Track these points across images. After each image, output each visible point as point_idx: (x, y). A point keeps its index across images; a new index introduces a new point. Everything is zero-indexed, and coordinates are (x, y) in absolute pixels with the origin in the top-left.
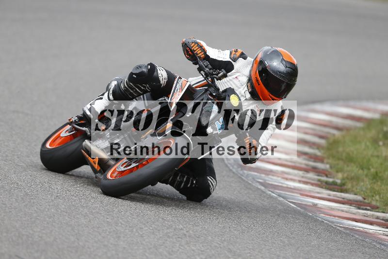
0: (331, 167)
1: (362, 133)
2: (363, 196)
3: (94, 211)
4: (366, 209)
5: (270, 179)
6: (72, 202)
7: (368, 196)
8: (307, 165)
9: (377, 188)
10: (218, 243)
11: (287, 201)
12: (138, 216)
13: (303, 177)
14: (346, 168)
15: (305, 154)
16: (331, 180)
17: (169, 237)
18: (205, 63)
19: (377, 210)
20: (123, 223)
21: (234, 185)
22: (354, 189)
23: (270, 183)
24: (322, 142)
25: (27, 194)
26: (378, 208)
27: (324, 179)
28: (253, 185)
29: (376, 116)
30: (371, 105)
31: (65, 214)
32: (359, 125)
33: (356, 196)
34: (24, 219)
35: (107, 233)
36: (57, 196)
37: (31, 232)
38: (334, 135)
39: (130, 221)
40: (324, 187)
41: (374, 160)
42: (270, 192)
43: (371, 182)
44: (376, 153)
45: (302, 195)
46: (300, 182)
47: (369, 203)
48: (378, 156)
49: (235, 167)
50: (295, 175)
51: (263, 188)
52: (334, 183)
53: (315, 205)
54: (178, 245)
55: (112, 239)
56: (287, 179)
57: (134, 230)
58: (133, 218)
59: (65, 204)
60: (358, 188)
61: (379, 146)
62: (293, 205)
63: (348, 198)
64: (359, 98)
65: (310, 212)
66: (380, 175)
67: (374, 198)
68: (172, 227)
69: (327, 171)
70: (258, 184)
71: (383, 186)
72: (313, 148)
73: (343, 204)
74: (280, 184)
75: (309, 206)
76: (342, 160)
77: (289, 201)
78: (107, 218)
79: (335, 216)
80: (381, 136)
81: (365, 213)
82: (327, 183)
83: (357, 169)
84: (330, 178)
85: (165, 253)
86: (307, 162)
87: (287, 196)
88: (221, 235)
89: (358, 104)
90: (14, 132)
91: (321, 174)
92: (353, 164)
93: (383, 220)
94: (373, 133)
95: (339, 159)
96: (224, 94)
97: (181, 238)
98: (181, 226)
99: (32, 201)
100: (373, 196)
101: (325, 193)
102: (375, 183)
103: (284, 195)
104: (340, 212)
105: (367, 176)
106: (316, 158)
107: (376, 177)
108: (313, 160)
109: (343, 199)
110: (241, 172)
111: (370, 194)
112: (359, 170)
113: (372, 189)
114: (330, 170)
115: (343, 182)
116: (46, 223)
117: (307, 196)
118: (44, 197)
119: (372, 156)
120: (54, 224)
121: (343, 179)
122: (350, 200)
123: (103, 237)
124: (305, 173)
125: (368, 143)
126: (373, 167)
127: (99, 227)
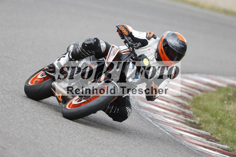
0: (194, 113)
1: (215, 94)
2: (211, 133)
3: (47, 123)
4: (212, 141)
5: (156, 116)
6: (35, 115)
7: (214, 133)
8: (179, 110)
9: (220, 129)
10: (120, 151)
11: (165, 130)
12: (74, 129)
13: (176, 117)
14: (203, 115)
15: (179, 103)
16: (193, 121)
17: (91, 144)
18: (128, 39)
19: (219, 142)
20: (64, 132)
21: (134, 117)
22: (206, 128)
23: (156, 118)
24: (190, 97)
25: (8, 108)
26: (219, 141)
27: (189, 120)
28: (145, 119)
29: (225, 86)
30: (222, 79)
31: (30, 122)
32: (213, 89)
33: (207, 132)
34: (5, 122)
35: (54, 137)
36: (26, 111)
37: (8, 131)
38: (198, 94)
39: (68, 131)
40: (188, 125)
41: (220, 112)
42: (155, 124)
43: (217, 125)
44: (222, 108)
45: (174, 128)
46: (174, 120)
47: (214, 138)
48: (223, 110)
49: (136, 106)
50: (172, 115)
51: (151, 121)
52: (195, 123)
53: (182, 135)
54: (96, 149)
55: (57, 141)
56: (166, 117)
57: (71, 137)
58: (71, 130)
59: (30, 116)
60: (209, 128)
61: (224, 104)
62: (168, 133)
63: (202, 133)
64: (216, 74)
65: (178, 139)
66: (223, 121)
67: (217, 135)
68: (93, 138)
69: (191, 115)
70: (148, 118)
71: (224, 128)
72: (184, 101)
73: (199, 136)
74: (162, 120)
75: (178, 135)
76: (201, 109)
77: (166, 131)
78: (55, 128)
79: (193, 143)
80: (226, 98)
81: (211, 144)
82: (190, 122)
83: (209, 116)
84: (192, 119)
85: (88, 153)
86: (179, 108)
87: (165, 127)
88: (123, 146)
89: (214, 77)
90: (4, 70)
91: (187, 117)
92: (207, 113)
93: (221, 149)
94: (221, 95)
95: (199, 109)
96: (140, 58)
97: (98, 145)
98: (99, 138)
99: (11, 112)
100: (217, 134)
101: (188, 128)
102: (219, 126)
103: (163, 126)
104: (196, 141)
105: (215, 121)
106: (185, 107)
107: (220, 122)
108: (183, 107)
109: (199, 133)
110: (139, 110)
111: (215, 132)
112: (210, 117)
113: (217, 129)
114: (193, 115)
115: (200, 123)
116: (17, 126)
117: (177, 129)
118: (18, 111)
119: (219, 109)
120: (22, 127)
121: (200, 121)
122: (203, 134)
123: (51, 139)
124: (178, 115)
125: (218, 101)
126: (219, 116)
127: (49, 133)
